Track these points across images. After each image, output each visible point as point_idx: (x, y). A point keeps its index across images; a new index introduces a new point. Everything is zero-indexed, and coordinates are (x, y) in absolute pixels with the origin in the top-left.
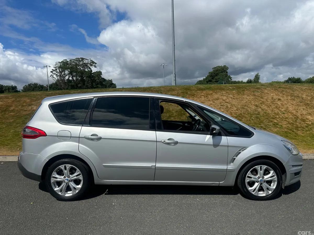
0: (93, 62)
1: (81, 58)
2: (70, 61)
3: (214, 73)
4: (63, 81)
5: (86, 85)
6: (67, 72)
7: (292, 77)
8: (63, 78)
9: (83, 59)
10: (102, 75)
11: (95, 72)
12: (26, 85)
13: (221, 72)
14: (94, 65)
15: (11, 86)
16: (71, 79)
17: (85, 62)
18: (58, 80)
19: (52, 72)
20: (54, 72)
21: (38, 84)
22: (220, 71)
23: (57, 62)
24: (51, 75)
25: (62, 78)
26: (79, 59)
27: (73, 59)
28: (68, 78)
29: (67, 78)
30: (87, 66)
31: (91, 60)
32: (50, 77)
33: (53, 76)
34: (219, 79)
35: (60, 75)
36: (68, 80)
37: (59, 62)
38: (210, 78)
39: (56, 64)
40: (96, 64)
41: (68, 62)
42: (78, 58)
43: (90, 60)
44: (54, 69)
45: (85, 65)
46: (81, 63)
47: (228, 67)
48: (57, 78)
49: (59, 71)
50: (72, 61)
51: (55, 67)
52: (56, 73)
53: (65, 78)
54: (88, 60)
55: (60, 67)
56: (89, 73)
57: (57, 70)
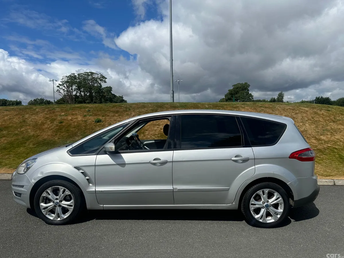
0: (103, 77)
1: (90, 72)
3: (234, 91)
4: (70, 97)
5: (94, 101)
6: (74, 87)
7: (319, 97)
8: (70, 93)
9: (92, 73)
10: (112, 91)
11: (105, 88)
12: (31, 100)
13: (242, 90)
14: (104, 80)
15: (16, 101)
16: (78, 94)
17: (94, 77)
18: (65, 95)
19: (58, 86)
20: (61, 87)
21: (44, 100)
22: (240, 89)
23: (64, 76)
24: (58, 90)
25: (69, 94)
26: (88, 73)
27: (81, 74)
28: (76, 94)
29: (74, 93)
30: (96, 80)
32: (57, 92)
33: (60, 91)
34: (239, 97)
35: (67, 90)
36: (76, 95)
37: (66, 76)
38: (230, 96)
39: (63, 78)
40: (106, 79)
41: (76, 76)
44: (61, 83)
45: (95, 80)
46: (90, 77)
47: (249, 85)
48: (64, 94)
49: (66, 86)
50: (80, 75)
51: (62, 82)
52: (63, 87)
53: (72, 93)
54: (98, 74)
55: (67, 82)
56: (98, 88)
57: (64, 84)
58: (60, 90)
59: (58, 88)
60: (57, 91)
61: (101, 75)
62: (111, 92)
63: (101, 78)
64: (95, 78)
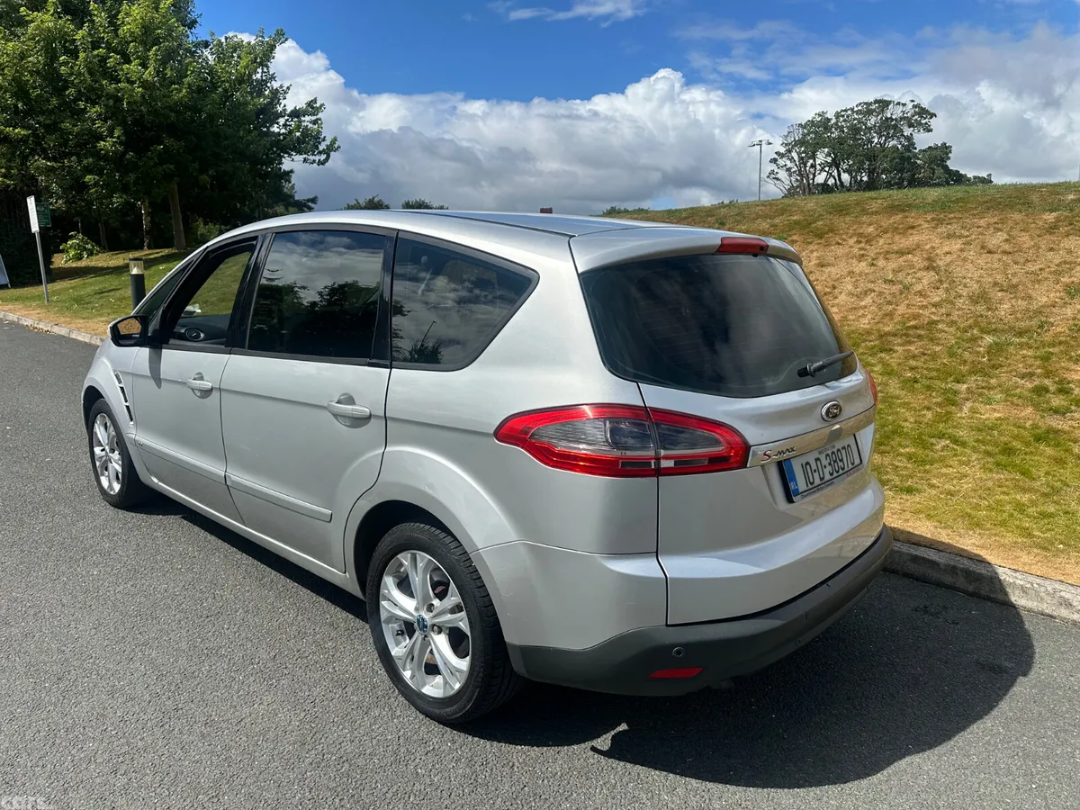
0: (924, 112)
1: (876, 101)
2: (838, 115)
4: (807, 190)
6: (821, 158)
8: (808, 181)
9: (884, 104)
10: (949, 158)
11: (924, 151)
14: (924, 122)
16: (832, 181)
17: (888, 115)
18: (791, 188)
19: (774, 161)
20: (781, 162)
23: (794, 124)
24: (772, 172)
25: (805, 181)
26: (870, 104)
27: (846, 111)
28: (826, 181)
30: (895, 127)
31: (915, 103)
33: (779, 176)
35: (800, 171)
36: (824, 185)
37: (800, 125)
39: (789, 133)
40: (931, 118)
41: (829, 120)
42: (866, 103)
43: (910, 105)
44: (782, 150)
45: (889, 127)
48: (788, 182)
49: (796, 158)
50: (843, 116)
51: (786, 144)
52: (788, 163)
53: (813, 179)
54: (904, 105)
55: (801, 142)
56: (895, 155)
57: (790, 151)
58: (778, 171)
59: (773, 167)
60: (768, 177)
61: (914, 106)
62: (948, 163)
63: (916, 117)
64: (891, 118)
